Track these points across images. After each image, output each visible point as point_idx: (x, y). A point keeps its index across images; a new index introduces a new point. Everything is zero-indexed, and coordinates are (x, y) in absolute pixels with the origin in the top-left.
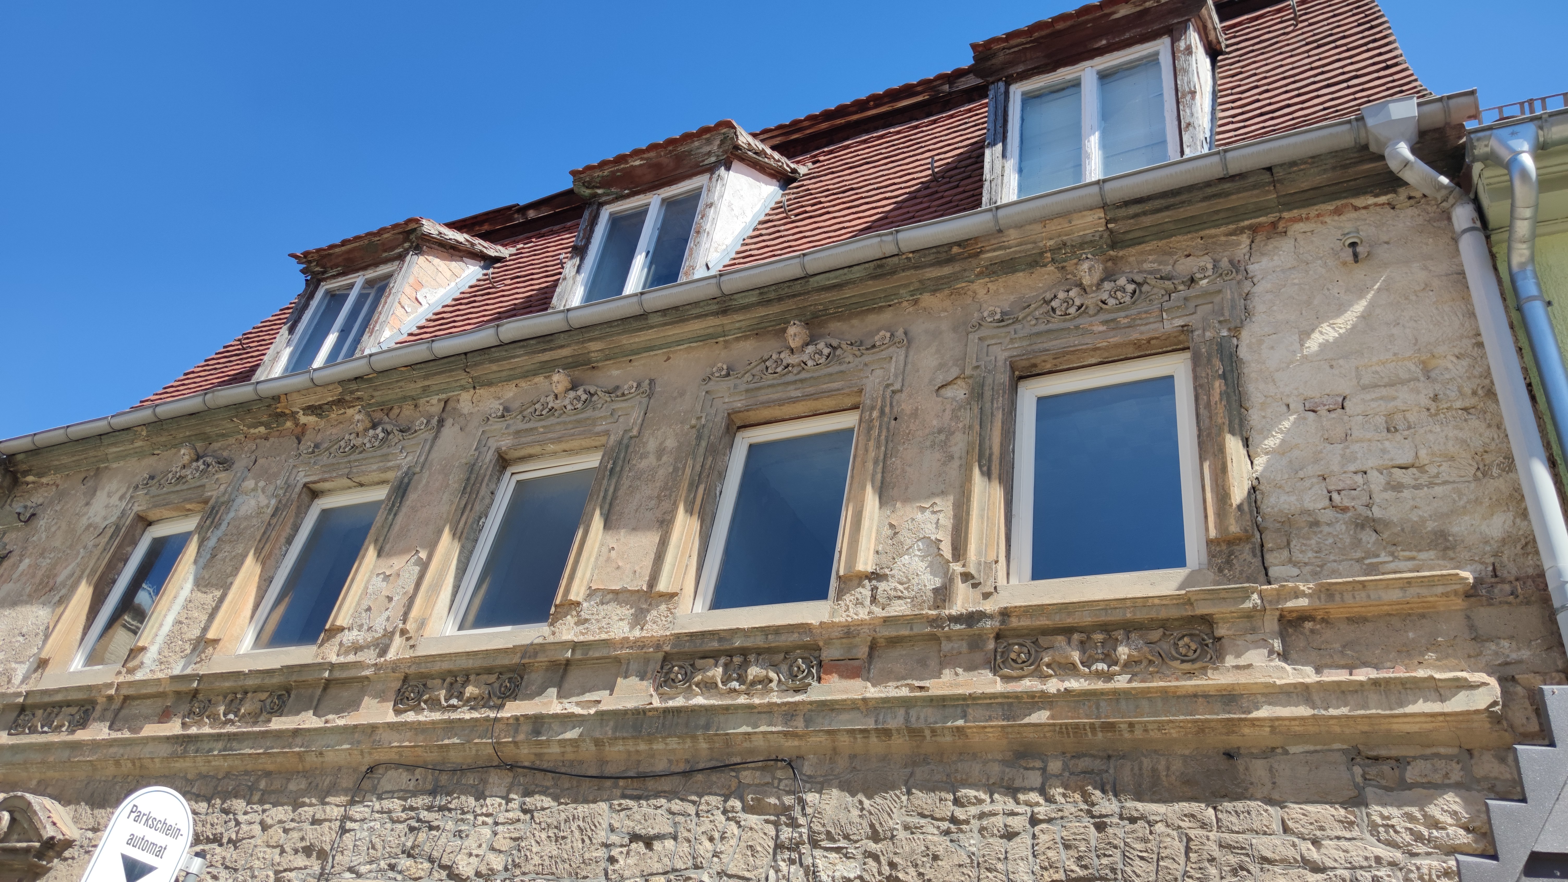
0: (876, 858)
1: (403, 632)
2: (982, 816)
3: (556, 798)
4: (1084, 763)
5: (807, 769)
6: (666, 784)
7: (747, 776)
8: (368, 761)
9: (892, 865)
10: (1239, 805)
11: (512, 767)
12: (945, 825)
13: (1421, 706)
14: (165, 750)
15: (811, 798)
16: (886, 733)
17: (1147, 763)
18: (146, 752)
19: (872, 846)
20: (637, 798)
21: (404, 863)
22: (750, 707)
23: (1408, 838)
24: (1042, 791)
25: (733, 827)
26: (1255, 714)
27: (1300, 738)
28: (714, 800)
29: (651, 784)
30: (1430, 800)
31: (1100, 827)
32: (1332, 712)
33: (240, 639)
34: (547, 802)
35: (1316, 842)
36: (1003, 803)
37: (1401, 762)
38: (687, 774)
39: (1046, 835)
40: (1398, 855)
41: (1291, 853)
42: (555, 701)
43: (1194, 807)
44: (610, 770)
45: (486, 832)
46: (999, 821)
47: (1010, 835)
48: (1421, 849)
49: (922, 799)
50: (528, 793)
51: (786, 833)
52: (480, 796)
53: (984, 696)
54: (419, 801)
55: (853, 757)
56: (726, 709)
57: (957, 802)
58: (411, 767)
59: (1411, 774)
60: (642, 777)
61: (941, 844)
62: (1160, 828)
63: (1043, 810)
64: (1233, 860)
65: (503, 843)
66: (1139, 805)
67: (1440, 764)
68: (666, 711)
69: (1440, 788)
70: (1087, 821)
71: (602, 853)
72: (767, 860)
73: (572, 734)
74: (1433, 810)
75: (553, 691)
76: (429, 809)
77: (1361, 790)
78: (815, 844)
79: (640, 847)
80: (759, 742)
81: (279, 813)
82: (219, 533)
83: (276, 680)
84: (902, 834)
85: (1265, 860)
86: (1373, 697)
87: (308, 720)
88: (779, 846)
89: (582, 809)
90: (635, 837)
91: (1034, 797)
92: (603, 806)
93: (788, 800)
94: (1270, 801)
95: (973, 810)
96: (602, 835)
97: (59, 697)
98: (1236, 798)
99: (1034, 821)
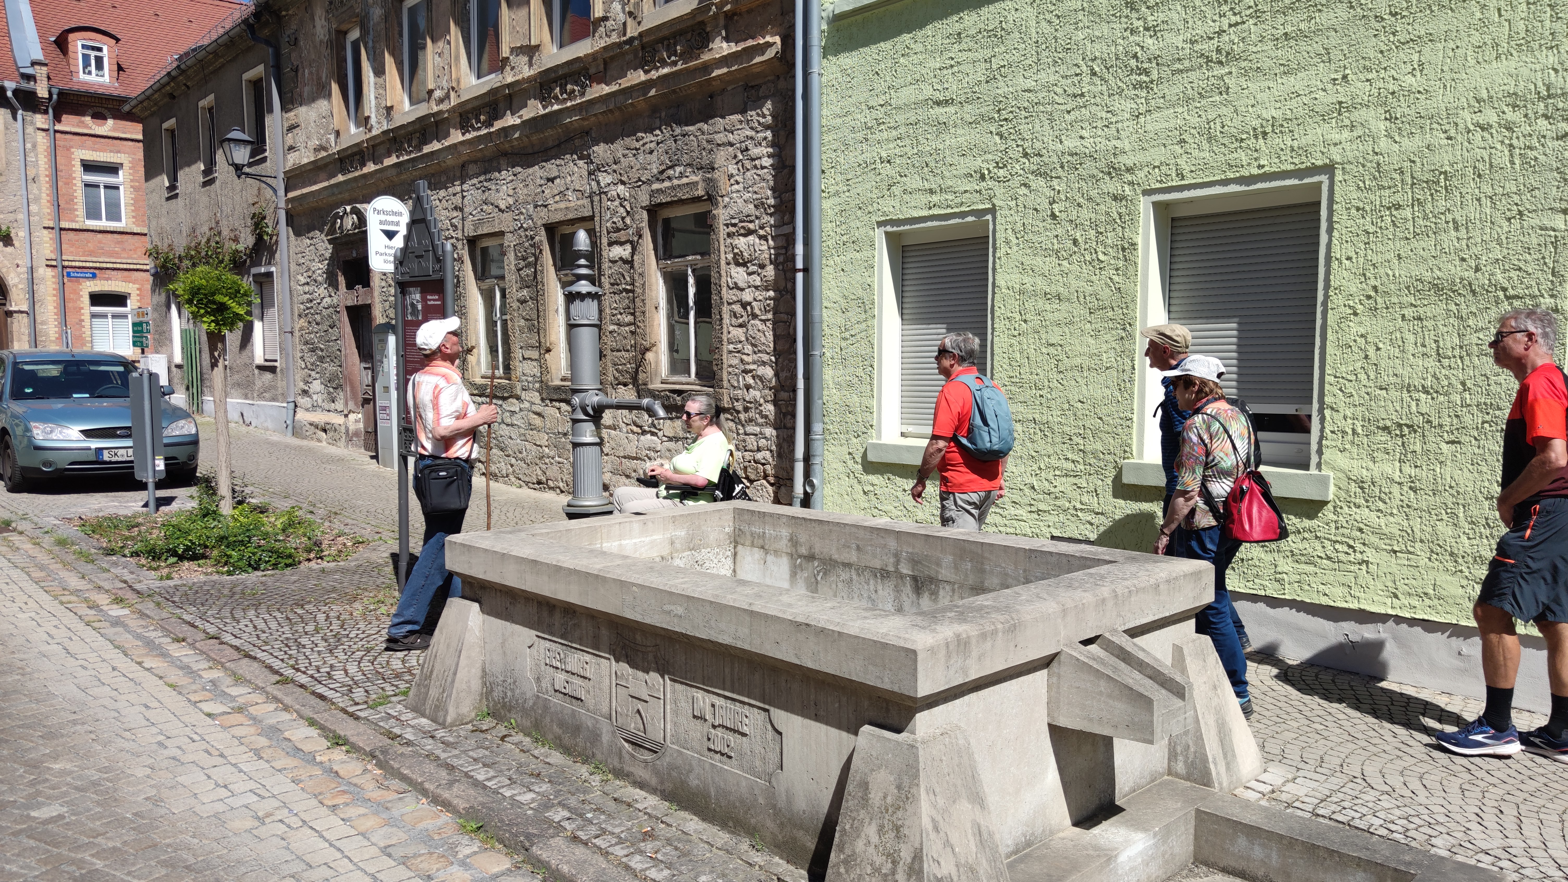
0: (616, 172)
1: (453, 89)
2: (644, 145)
3: (521, 167)
4: (670, 111)
5: (592, 135)
6: (551, 153)
7: (577, 142)
8: (461, 161)
9: (621, 174)
10: (713, 120)
11: (505, 154)
12: (634, 152)
13: (757, 59)
15: (595, 148)
16: (611, 111)
17: (687, 107)
18: (389, 173)
19: (615, 167)
20: (546, 161)
21: (485, 207)
22: (570, 108)
23: (756, 125)
24: (660, 128)
25: (576, 169)
26: (714, 75)
27: (729, 83)
28: (568, 156)
29: (547, 154)
30: (763, 104)
31: (676, 141)
32: (733, 69)
33: (403, 103)
34: (519, 170)
35: (732, 133)
36: (649, 137)
37: (758, 87)
38: (559, 145)
39: (661, 149)
40: (753, 133)
41: (725, 140)
42: (509, 117)
43: (701, 125)
44: (535, 149)
45: (505, 187)
47: (651, 152)
48: (759, 128)
49: (627, 141)
50: (513, 167)
51: (590, 167)
52: (500, 172)
53: (638, 85)
54: (482, 178)
55: (604, 126)
56: (563, 110)
57: (637, 140)
58: (475, 162)
59: (760, 93)
60: (546, 150)
61: (633, 161)
62: (692, 137)
63: (660, 138)
64: (710, 147)
65: (511, 192)
66: (686, 128)
67: (768, 84)
68: (546, 115)
69: (766, 98)
70: (672, 139)
71: (540, 190)
72: (586, 181)
73: (518, 134)
74: (764, 110)
75: (508, 111)
76: (486, 180)
77: (745, 104)
78: (599, 170)
79: (550, 184)
80: (576, 125)
81: (442, 193)
83: (419, 126)
84: (622, 159)
85: (719, 145)
86: (743, 58)
87: (435, 146)
88: (589, 174)
89: (531, 171)
90: (548, 180)
91: (658, 132)
92: (537, 167)
93: (589, 151)
94: (722, 117)
95: (641, 143)
96: (538, 182)
97: (351, 151)
98: (712, 117)
99: (658, 144)
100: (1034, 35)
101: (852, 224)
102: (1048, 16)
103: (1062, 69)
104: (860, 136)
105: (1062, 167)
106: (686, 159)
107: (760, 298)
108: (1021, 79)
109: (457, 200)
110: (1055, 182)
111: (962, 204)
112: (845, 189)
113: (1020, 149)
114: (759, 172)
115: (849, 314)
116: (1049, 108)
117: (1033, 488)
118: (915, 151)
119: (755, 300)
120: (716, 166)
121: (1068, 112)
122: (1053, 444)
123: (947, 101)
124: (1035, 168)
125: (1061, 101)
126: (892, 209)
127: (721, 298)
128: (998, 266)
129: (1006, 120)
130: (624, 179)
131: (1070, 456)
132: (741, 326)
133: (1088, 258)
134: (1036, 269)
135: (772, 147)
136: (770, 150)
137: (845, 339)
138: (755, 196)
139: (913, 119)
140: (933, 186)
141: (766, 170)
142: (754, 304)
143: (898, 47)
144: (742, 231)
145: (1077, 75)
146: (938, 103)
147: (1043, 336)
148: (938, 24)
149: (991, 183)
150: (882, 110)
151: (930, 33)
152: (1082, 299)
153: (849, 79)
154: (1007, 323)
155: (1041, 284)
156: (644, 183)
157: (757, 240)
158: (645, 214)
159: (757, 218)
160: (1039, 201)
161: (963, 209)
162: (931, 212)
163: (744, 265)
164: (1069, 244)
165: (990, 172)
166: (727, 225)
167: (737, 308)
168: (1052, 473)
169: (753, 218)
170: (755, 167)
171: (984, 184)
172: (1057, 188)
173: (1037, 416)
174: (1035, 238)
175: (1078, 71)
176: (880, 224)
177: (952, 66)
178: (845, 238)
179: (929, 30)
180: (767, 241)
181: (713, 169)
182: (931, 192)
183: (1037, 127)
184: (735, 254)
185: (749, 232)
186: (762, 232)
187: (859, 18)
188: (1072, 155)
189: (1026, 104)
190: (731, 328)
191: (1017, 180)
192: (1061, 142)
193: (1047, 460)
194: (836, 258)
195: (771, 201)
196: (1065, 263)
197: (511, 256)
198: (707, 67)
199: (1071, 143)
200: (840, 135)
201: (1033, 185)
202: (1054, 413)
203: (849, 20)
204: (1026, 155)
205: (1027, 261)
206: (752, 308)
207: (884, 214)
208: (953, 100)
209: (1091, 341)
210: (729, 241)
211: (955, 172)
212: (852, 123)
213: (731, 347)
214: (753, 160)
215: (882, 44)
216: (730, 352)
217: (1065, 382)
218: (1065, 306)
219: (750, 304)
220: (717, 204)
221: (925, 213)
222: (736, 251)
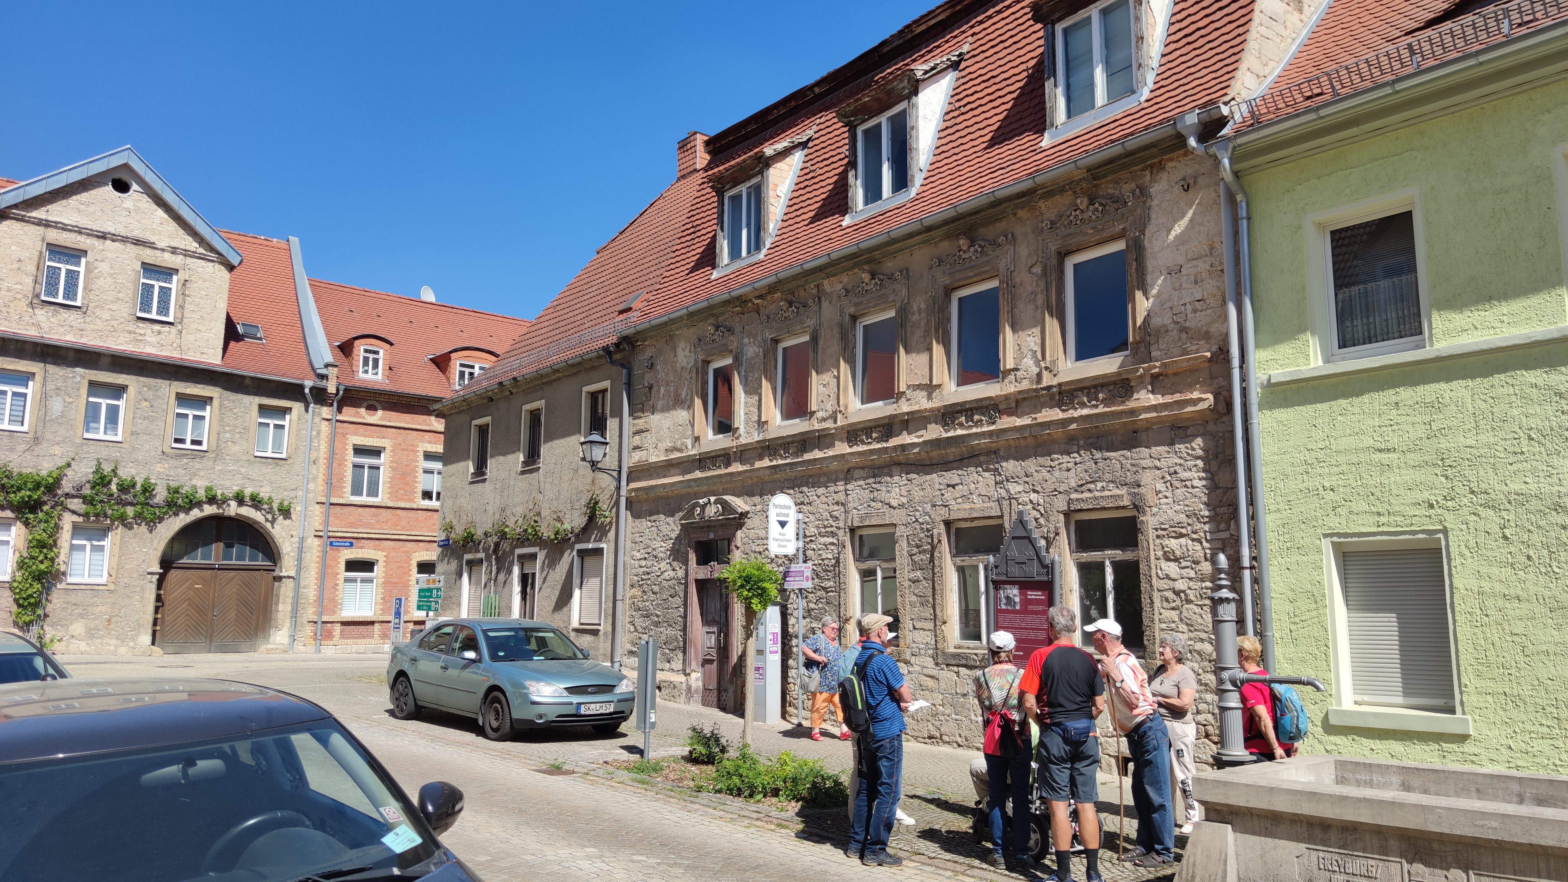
0: (1027, 483)
1: (840, 412)
2: (1059, 464)
3: (918, 474)
4: (1090, 441)
5: (1001, 454)
6: (955, 465)
7: (982, 458)
8: (846, 467)
9: (1033, 485)
10: (1137, 450)
11: (899, 464)
12: (1048, 469)
13: (1189, 409)
14: (768, 472)
15: (1004, 464)
16: (1025, 437)
17: (1110, 438)
18: (761, 473)
19: (1026, 479)
20: (946, 471)
21: (873, 504)
22: (976, 433)
23: (1185, 455)
24: (1078, 453)
25: (980, 478)
26: (1140, 417)
27: (1156, 423)
28: (972, 469)
29: (949, 465)
30: (1193, 441)
31: (1096, 463)
32: (1163, 414)
33: (775, 418)
34: (915, 476)
35: (1159, 460)
36: (1066, 458)
37: (1187, 428)
38: (961, 460)
39: (1080, 468)
40: (1182, 461)
41: (1151, 465)
42: (907, 436)
43: (1125, 452)
44: (934, 462)
45: (897, 489)
46: (1064, 465)
47: (1068, 470)
48: (1189, 458)
49: (1041, 460)
50: (907, 474)
51: (998, 478)
52: (891, 476)
53: (1054, 421)
54: (871, 480)
55: (1016, 447)
56: (968, 435)
57: (1051, 460)
58: (863, 468)
59: (1189, 432)
60: (946, 463)
61: (1047, 476)
62: (1114, 461)
63: (1078, 460)
64: (1134, 469)
65: (905, 494)
66: (1108, 454)
67: (1198, 427)
68: (947, 438)
69: (1196, 436)
70: (1092, 462)
71: (938, 493)
72: (993, 488)
73: (916, 450)
74: (1193, 445)
75: (905, 432)
76: (875, 483)
77: (1173, 440)
78: (1008, 481)
79: (951, 489)
80: (983, 446)
81: (821, 491)
82: (744, 367)
83: (798, 438)
84: (1035, 474)
85: (1144, 468)
86: (1175, 407)
87: (817, 454)
88: (996, 483)
89: (928, 477)
90: (949, 486)
91: (1075, 455)
92: (935, 475)
93: (997, 466)
94: (1147, 447)
95: (1057, 462)
96: (937, 486)
97: (713, 454)
98: (1135, 447)
99: (1076, 464)
100: (1470, 408)
101: (1296, 534)
102: (1484, 397)
103: (1502, 434)
104: (1301, 469)
105: (1510, 502)
106: (1108, 476)
107: (1196, 587)
108: (1462, 439)
109: (841, 497)
110: (1504, 514)
111: (1412, 524)
112: (1287, 507)
113: (1467, 488)
114: (1190, 490)
115: (1298, 604)
116: (1492, 460)
117: (1510, 748)
118: (1359, 483)
119: (1190, 589)
120: (1142, 484)
121: (1511, 464)
122: (1526, 712)
123: (1389, 450)
124: (1483, 502)
125: (1502, 455)
126: (1338, 525)
127: (1151, 586)
128: (1454, 572)
129: (1450, 466)
130: (1038, 488)
131: (1544, 722)
132: (1173, 609)
133: (1543, 570)
134: (1493, 577)
135: (1204, 471)
136: (1204, 475)
137: (1294, 623)
138: (1186, 509)
139: (1355, 460)
140: (1380, 510)
141: (1197, 490)
142: (1188, 592)
143: (1335, 408)
144: (1173, 534)
145: (1515, 439)
146: (1380, 451)
147: (1507, 628)
148: (1375, 395)
149: (1440, 511)
150: (1322, 452)
151: (1366, 401)
152: (1541, 601)
153: (1285, 428)
154: (1468, 616)
155: (1499, 587)
156: (1060, 493)
157: (1190, 542)
158: (1062, 517)
159: (1189, 525)
160: (1490, 526)
161: (1413, 528)
162: (1380, 529)
163: (1176, 560)
164: (1524, 559)
165: (1438, 502)
166: (1156, 529)
167: (1170, 595)
168: (1528, 736)
169: (1185, 525)
170: (1186, 486)
171: (1432, 511)
172: (1507, 517)
173: (1507, 691)
174: (1489, 553)
175: (1516, 436)
176: (1326, 536)
177: (1391, 425)
178: (1289, 545)
179: (1366, 398)
180: (1201, 543)
181: (1139, 486)
182: (1379, 514)
183: (1482, 473)
184: (1165, 553)
185: (1181, 536)
186: (1194, 536)
187: (1294, 386)
188: (1518, 494)
189: (1469, 456)
190: (1162, 611)
191: (1466, 510)
192: (1506, 485)
193: (1521, 725)
194: (1280, 560)
195: (1207, 513)
196: (1521, 573)
197: (904, 544)
198: (1133, 412)
199: (1516, 486)
200: (1278, 468)
201: (1483, 515)
202: (1525, 688)
203: (1284, 387)
204: (1472, 492)
205: (1484, 570)
206: (1186, 595)
207: (1330, 528)
208: (1395, 449)
209: (1555, 633)
210: (1158, 541)
211: (1402, 501)
212: (1291, 460)
213: (1163, 626)
214: (1182, 481)
215: (1318, 405)
216: (1163, 630)
217: (1532, 664)
218: (1525, 605)
219: (1184, 592)
220: (1144, 513)
221: (1374, 529)
222: (1166, 549)
